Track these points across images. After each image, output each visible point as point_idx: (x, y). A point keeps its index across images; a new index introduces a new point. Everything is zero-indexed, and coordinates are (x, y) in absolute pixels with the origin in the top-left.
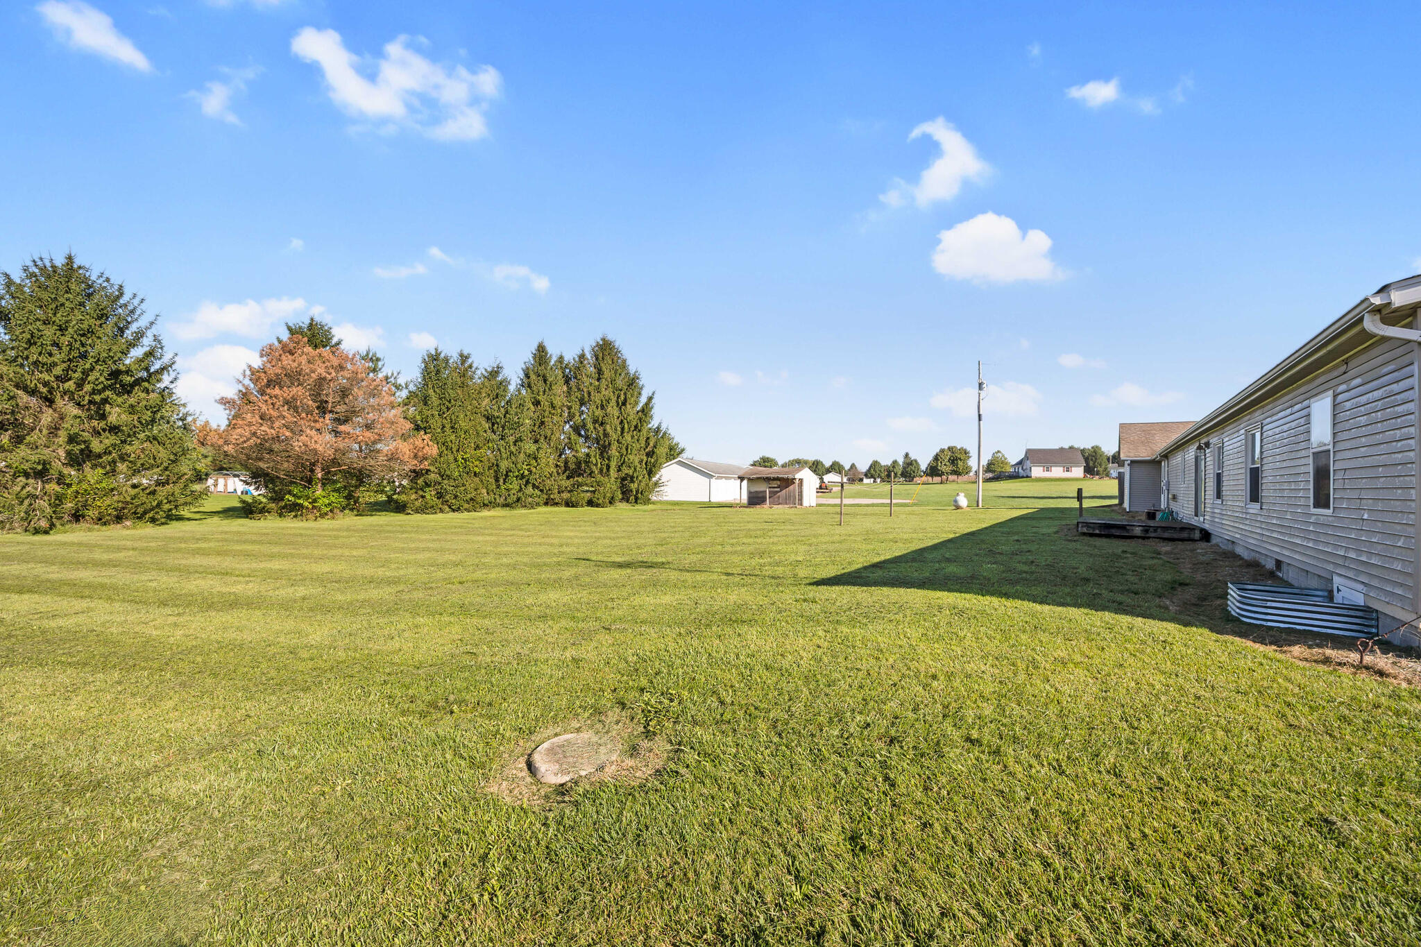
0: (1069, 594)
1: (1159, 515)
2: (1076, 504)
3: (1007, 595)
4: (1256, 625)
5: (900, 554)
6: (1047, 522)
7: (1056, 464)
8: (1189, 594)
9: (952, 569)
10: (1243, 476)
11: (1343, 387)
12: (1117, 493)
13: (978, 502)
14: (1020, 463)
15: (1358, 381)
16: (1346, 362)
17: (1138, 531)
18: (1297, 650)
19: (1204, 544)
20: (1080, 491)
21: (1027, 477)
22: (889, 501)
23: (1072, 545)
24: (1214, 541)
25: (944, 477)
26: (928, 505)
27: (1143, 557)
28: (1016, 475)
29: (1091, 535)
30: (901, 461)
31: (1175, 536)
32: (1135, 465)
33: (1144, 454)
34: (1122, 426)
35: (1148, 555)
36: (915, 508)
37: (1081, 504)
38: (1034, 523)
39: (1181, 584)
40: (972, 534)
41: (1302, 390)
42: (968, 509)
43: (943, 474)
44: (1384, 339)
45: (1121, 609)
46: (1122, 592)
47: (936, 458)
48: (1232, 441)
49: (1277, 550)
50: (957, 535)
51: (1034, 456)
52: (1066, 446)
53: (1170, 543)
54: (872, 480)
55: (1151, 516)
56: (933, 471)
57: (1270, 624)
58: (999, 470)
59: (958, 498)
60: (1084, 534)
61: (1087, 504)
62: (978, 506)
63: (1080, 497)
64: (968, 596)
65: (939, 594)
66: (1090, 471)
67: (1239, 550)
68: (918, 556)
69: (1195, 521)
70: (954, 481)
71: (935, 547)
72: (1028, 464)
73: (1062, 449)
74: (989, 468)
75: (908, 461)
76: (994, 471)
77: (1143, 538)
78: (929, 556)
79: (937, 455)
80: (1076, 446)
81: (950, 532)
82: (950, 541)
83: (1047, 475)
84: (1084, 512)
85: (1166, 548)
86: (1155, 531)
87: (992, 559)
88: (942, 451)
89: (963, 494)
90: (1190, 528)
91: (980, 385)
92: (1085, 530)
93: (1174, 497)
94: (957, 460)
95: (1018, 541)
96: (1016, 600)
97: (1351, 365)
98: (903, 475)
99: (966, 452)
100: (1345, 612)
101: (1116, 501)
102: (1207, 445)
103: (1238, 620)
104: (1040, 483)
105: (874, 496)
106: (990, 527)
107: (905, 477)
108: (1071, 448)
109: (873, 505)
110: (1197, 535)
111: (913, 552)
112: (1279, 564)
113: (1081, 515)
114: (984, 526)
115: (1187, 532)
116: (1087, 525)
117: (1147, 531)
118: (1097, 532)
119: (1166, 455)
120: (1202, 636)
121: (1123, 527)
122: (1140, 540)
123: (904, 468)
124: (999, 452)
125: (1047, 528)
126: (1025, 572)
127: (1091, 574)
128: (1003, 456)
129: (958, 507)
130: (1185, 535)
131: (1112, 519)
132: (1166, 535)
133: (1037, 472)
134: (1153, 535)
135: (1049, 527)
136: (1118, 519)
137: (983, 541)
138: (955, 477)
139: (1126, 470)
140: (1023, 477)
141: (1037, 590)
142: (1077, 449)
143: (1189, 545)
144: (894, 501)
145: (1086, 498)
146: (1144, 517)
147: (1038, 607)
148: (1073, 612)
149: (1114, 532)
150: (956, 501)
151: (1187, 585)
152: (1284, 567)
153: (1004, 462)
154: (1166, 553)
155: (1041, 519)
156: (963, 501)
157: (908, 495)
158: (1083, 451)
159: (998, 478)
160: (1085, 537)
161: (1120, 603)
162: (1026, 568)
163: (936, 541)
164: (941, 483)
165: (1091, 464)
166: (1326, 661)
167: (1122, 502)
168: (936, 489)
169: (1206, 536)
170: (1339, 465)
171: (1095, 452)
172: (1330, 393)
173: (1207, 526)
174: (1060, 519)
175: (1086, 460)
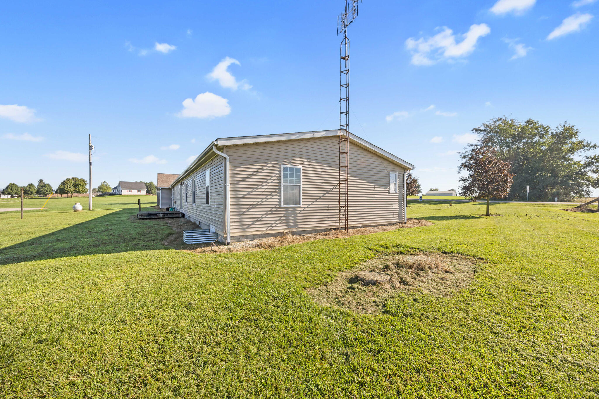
0: (125, 246)
1: (170, 209)
2: (137, 206)
3: (91, 253)
4: (190, 244)
5: (21, 242)
6: (125, 215)
7: (134, 188)
8: (172, 238)
9: (61, 245)
10: (192, 194)
11: (211, 168)
12: (156, 201)
13: (90, 207)
14: (116, 188)
15: (214, 166)
16: (212, 160)
17: (161, 216)
18: (198, 250)
19: (182, 219)
20: (139, 200)
21: (120, 194)
22: (20, 209)
23: (133, 224)
24: (186, 217)
25: (70, 194)
26: (55, 210)
27: (161, 226)
28: (115, 193)
29: (143, 219)
30: (36, 184)
31: (174, 216)
32: (163, 190)
33: (167, 186)
34: (159, 174)
35: (163, 225)
36: (45, 212)
37: (140, 206)
38: (118, 216)
39: (171, 234)
40: (81, 224)
41: (204, 167)
42: (83, 211)
43: (68, 192)
44: (218, 155)
45: (146, 248)
46: (148, 241)
47: (63, 183)
48: (189, 182)
49: (199, 218)
50: (71, 226)
51: (123, 185)
52: (139, 181)
53: (172, 219)
54: (9, 196)
55: (168, 209)
56: (61, 191)
57: (194, 243)
58: (105, 191)
59: (76, 206)
60: (140, 219)
61: (142, 206)
62: (90, 209)
63: (139, 203)
64: (65, 259)
65: (44, 261)
66: (148, 192)
67: (191, 220)
68: (38, 241)
69: (181, 210)
70: (76, 196)
71: (52, 234)
72: (120, 188)
73: (137, 182)
74: (100, 189)
75: (42, 185)
76: (102, 192)
77: (163, 218)
78: (46, 240)
79: (64, 181)
80: (143, 181)
81: (66, 224)
82: (64, 229)
83: (130, 193)
84: (141, 210)
85: (170, 221)
86: (167, 215)
87: (89, 236)
88: (68, 180)
89: (79, 204)
90: (178, 213)
91: (90, 147)
92: (140, 217)
93: (175, 202)
94: (78, 185)
95: (107, 225)
96: (96, 255)
97: (213, 161)
98: (37, 193)
99: (84, 181)
100: (212, 235)
101: (156, 204)
102: (184, 183)
103: (186, 243)
104: (126, 197)
105: (10, 207)
106: (94, 219)
107: (40, 194)
108: (141, 182)
109: (7, 212)
110: (181, 215)
111: (33, 239)
112: (200, 222)
113: (140, 211)
114: (90, 219)
115: (177, 214)
116: (141, 215)
117: (164, 215)
118: (146, 217)
119: (173, 187)
120: (172, 252)
121: (156, 215)
122: (162, 219)
123: (38, 189)
124: (105, 182)
125: (124, 218)
126: (106, 240)
127: (138, 236)
128: (107, 184)
129: (76, 210)
130: (177, 216)
131: (153, 212)
132: (171, 216)
133: (125, 192)
134: (166, 217)
135: (125, 217)
136: (155, 212)
137: (86, 227)
138: (77, 194)
139: (160, 192)
140: (118, 195)
141: (110, 247)
142: (144, 183)
143: (177, 219)
144: (23, 209)
145: (142, 203)
146: (165, 210)
147: (107, 256)
148: (124, 254)
149: (152, 217)
150: (74, 207)
151: (173, 234)
152: (201, 224)
153: (108, 187)
154: (170, 223)
155: (123, 213)
156: (79, 207)
157: (41, 205)
158: (145, 184)
159: (104, 195)
160: (140, 220)
161: (146, 246)
162: (106, 238)
163: (55, 231)
164: (68, 198)
165: (149, 189)
166: (204, 251)
167: (158, 205)
168: (63, 201)
169: (183, 215)
170: (211, 191)
171: (151, 184)
172: (209, 169)
173: (183, 212)
174: (132, 213)
175: (147, 187)
